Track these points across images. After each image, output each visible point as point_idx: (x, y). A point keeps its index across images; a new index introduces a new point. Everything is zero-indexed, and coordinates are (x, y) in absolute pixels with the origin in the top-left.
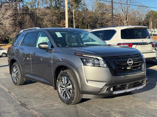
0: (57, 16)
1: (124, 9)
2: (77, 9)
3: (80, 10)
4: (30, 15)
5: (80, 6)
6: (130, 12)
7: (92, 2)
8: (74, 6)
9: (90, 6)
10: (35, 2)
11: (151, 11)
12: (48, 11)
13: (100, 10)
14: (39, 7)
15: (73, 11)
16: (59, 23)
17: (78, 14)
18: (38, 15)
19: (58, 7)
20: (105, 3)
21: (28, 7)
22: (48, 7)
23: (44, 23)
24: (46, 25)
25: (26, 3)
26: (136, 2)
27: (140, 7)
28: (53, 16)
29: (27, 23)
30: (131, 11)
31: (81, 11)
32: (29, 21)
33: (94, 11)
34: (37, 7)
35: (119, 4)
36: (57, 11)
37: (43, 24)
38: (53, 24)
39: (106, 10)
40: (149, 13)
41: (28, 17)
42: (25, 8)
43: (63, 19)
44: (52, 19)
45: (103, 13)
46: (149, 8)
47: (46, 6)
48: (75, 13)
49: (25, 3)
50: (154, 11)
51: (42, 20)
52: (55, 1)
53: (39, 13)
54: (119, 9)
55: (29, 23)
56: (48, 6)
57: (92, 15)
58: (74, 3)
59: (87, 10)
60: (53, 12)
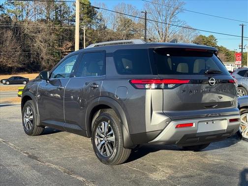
0: (58, 35)
1: (160, 30)
2: (89, 25)
3: (94, 27)
4: (13, 30)
5: (94, 21)
6: (170, 36)
7: (113, 17)
8: (85, 20)
9: (109, 22)
10: (22, 9)
11: (201, 36)
12: (43, 26)
13: (125, 30)
14: (29, 18)
15: (84, 28)
16: (59, 46)
17: (90, 33)
18: (26, 32)
19: (59, 21)
20: (133, 20)
21: (10, 17)
22: (42, 20)
23: (35, 45)
24: (38, 48)
25: (8, 11)
26: (179, 21)
27: (185, 29)
28: (51, 34)
29: (8, 42)
30: (172, 35)
31: (95, 29)
32: (12, 40)
33: (115, 30)
34: (25, 18)
35: (154, 23)
36: (57, 27)
37: (33, 46)
38: (50, 47)
39: (134, 30)
40: (198, 39)
41: (9, 34)
42: (5, 18)
43: (66, 40)
44: (50, 39)
45: (130, 34)
46: (197, 31)
47: (40, 18)
48: (86, 32)
49: (6, 12)
50: (205, 37)
51: (32, 39)
52: (54, 12)
53: (27, 29)
54: (153, 29)
55: (11, 43)
56: (44, 18)
57: (113, 37)
58: (86, 15)
59: (105, 28)
60: (51, 27)
